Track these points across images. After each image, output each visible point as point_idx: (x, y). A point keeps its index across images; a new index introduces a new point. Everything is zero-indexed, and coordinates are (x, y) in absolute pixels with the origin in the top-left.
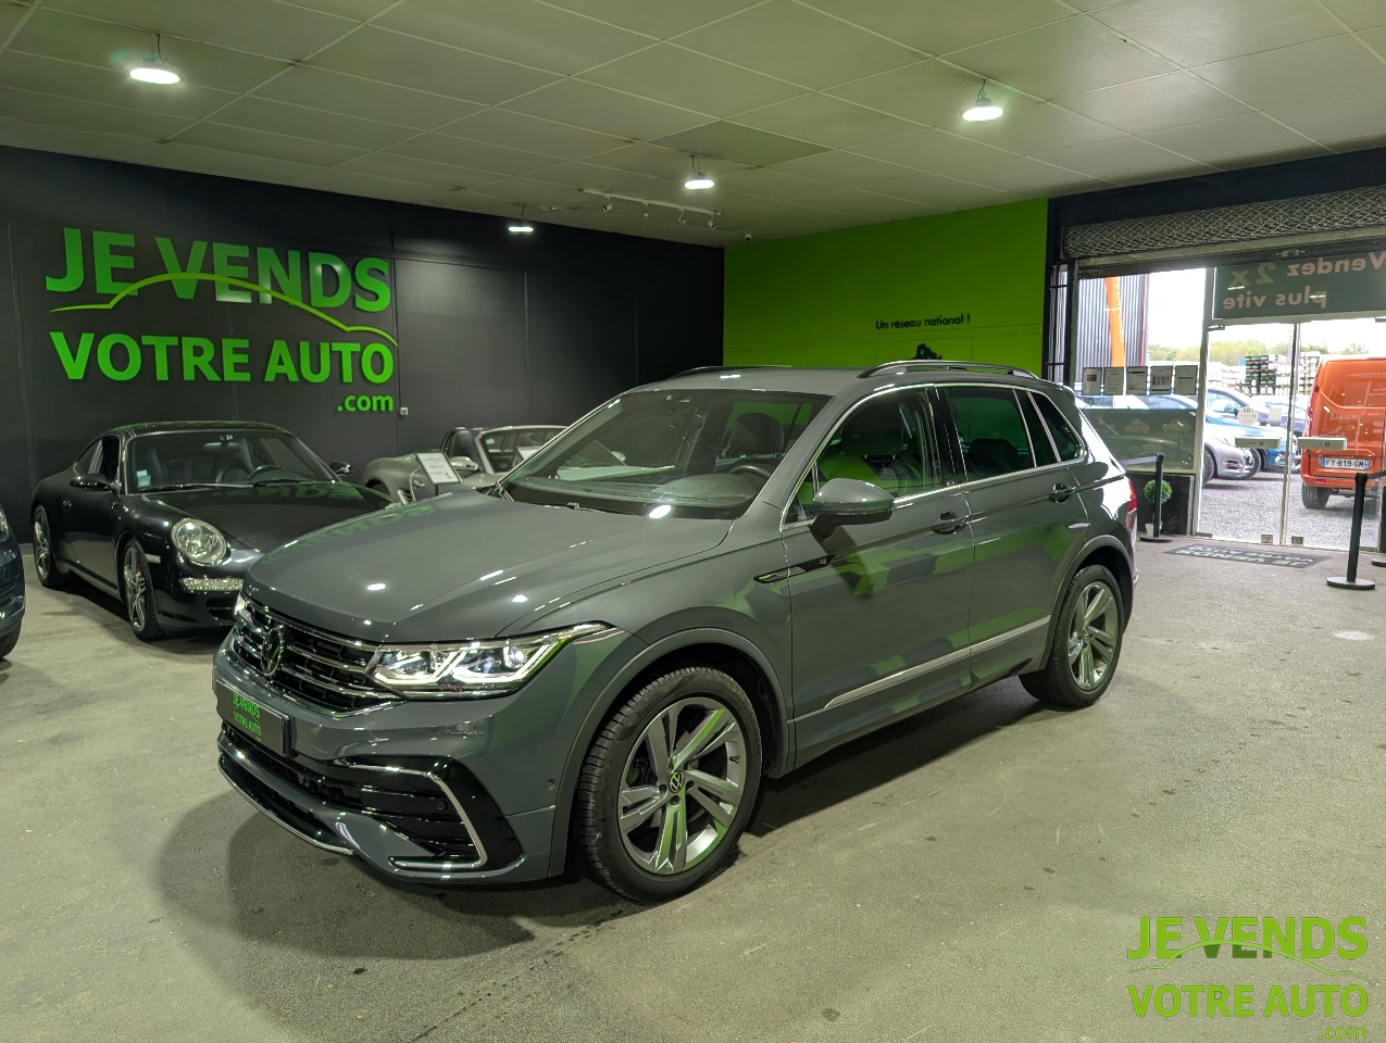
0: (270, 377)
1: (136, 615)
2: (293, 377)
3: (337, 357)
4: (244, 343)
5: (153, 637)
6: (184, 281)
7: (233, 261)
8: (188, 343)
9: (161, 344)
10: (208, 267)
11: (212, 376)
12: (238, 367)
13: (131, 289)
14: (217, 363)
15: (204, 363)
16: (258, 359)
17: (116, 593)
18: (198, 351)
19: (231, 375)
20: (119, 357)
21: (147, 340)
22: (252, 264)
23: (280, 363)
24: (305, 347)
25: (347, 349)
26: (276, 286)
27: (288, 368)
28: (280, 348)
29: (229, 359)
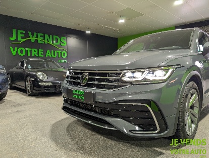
0: (47, 56)
1: (28, 91)
2: (50, 56)
3: (58, 53)
4: (43, 50)
5: (32, 95)
6: (33, 39)
7: (41, 36)
8: (33, 50)
9: (29, 50)
10: (37, 37)
11: (37, 55)
12: (42, 54)
13: (24, 40)
14: (38, 53)
15: (36, 53)
16: (45, 53)
17: (24, 88)
18: (35, 51)
19: (40, 55)
20: (22, 51)
21: (27, 49)
22: (44, 37)
23: (48, 54)
24: (52, 51)
25: (59, 52)
26: (48, 41)
27: (50, 55)
28: (48, 51)
29: (40, 53)
